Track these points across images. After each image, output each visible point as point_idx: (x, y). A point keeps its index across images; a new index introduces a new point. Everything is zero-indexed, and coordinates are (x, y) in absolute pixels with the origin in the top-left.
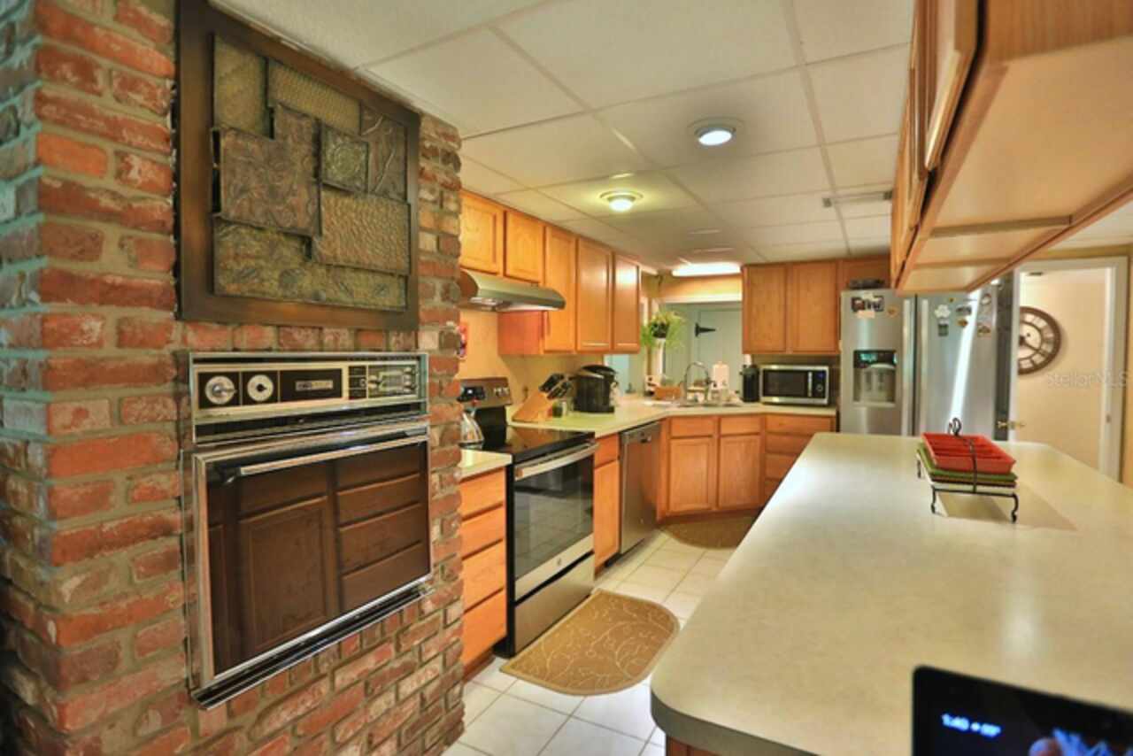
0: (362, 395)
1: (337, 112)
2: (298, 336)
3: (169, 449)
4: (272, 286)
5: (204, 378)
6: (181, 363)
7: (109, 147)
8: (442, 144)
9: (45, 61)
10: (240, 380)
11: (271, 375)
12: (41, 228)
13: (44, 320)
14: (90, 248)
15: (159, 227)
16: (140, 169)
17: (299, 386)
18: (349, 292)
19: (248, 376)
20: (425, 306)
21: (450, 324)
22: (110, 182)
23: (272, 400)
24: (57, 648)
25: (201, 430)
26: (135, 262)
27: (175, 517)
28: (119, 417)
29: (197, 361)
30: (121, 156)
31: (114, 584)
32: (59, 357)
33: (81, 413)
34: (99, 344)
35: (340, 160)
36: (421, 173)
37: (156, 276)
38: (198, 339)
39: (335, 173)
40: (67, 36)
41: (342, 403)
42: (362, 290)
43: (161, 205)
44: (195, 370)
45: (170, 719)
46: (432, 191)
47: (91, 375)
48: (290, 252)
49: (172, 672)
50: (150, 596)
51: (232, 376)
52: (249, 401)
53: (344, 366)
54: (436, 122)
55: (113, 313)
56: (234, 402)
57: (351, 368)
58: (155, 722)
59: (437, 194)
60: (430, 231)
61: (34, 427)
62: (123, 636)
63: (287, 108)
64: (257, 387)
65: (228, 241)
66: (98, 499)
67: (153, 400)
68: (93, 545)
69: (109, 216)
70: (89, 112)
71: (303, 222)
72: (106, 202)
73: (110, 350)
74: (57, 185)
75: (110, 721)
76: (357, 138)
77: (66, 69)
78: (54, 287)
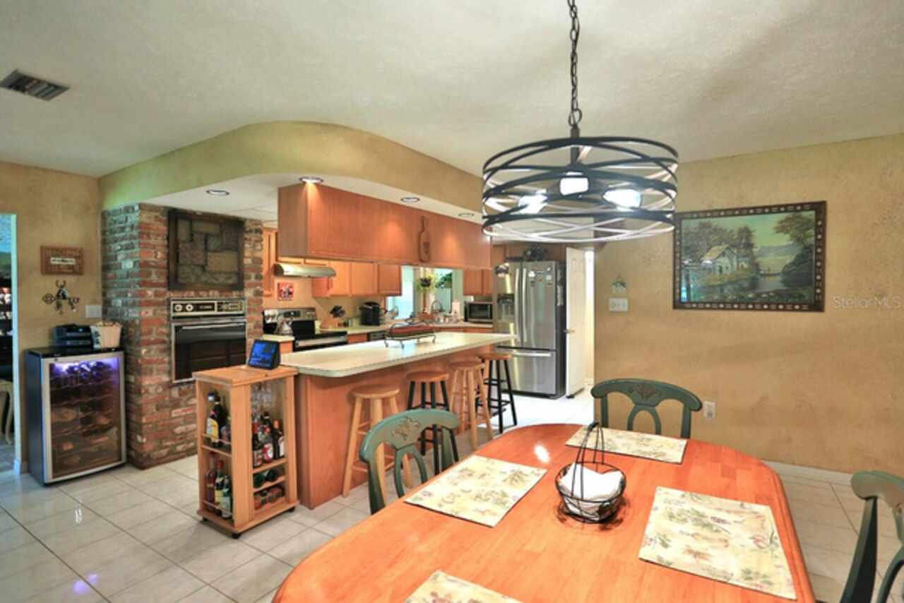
0: (222, 310)
1: (212, 228)
2: (201, 293)
3: (166, 322)
4: (193, 279)
5: (174, 305)
6: (169, 301)
7: (153, 251)
8: (254, 227)
9: (141, 235)
10: (184, 305)
11: (193, 304)
12: (140, 271)
13: (140, 291)
14: (149, 274)
15: (163, 268)
16: (160, 255)
17: (201, 307)
18: (217, 279)
19: (186, 304)
20: (247, 282)
21: (258, 287)
22: (153, 259)
23: (193, 311)
24: (141, 365)
25: (174, 318)
26: (159, 277)
27: (166, 338)
28: (154, 313)
29: (174, 300)
30: (156, 252)
31: (152, 352)
32: (143, 300)
33: (147, 313)
34: (150, 297)
35: (213, 244)
36: (246, 239)
37: (163, 280)
38: (172, 295)
39: (212, 247)
40: (145, 228)
41: (215, 312)
42: (222, 279)
43: (165, 262)
44: (172, 303)
45: (164, 390)
46: (250, 244)
47: (149, 304)
48: (198, 271)
49: (165, 378)
50: (160, 358)
51: (182, 304)
52: (186, 311)
53: (215, 302)
54: (251, 220)
55: (154, 289)
56: (182, 311)
57: (218, 303)
58: (160, 390)
59: (252, 245)
60: (249, 257)
61: (136, 315)
62: (154, 366)
63: (197, 233)
64: (190, 307)
65: (181, 270)
66: (150, 332)
67: (162, 310)
68: (148, 343)
69: (153, 267)
70: (149, 244)
71: (202, 262)
72: (153, 264)
73: (153, 298)
74: (142, 261)
75: (150, 385)
76: (219, 235)
77: (145, 236)
78: (143, 284)
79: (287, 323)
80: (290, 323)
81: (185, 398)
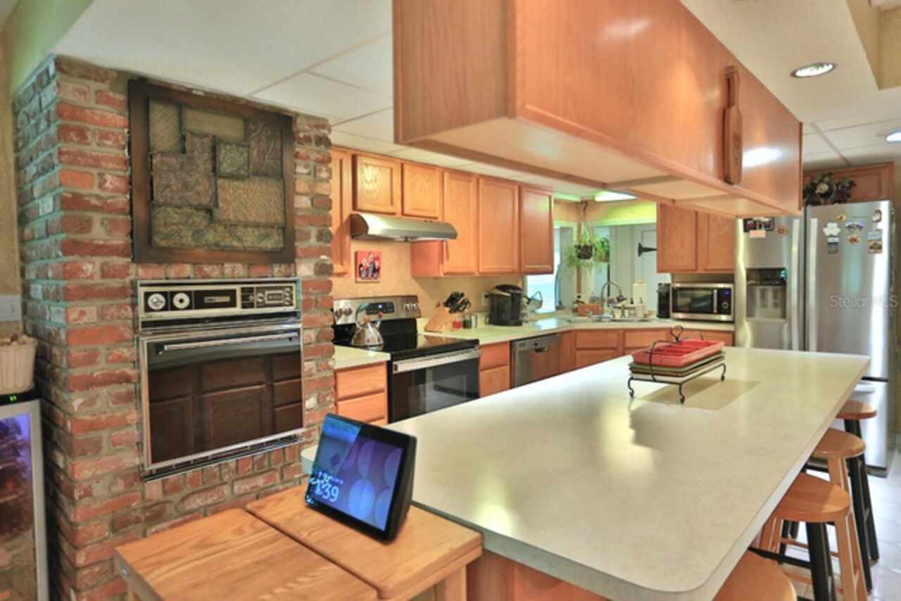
0: (251, 305)
1: (228, 128)
2: (207, 269)
3: (128, 334)
4: (188, 239)
5: (147, 295)
6: (134, 286)
7: (95, 171)
8: (313, 133)
9: (63, 132)
10: (169, 296)
11: (188, 293)
12: (62, 219)
13: (65, 265)
14: (86, 226)
15: (122, 211)
16: (111, 181)
17: (207, 300)
18: (239, 239)
19: (174, 293)
20: (300, 245)
21: (323, 257)
22: (96, 191)
23: (189, 308)
24: (71, 435)
25: (145, 324)
26: (109, 232)
27: (131, 372)
28: (101, 315)
29: (142, 285)
30: (101, 175)
31: (99, 404)
32: (71, 284)
33: (82, 313)
34: (91, 277)
35: (230, 159)
36: (297, 156)
37: (120, 239)
38: (138, 272)
39: (226, 167)
40: (73, 118)
41: (237, 310)
42: (250, 239)
43: (123, 199)
44: (141, 291)
45: (129, 485)
46: (306, 167)
47: (87, 293)
48: (199, 219)
49: (131, 460)
50: (119, 414)
51: (164, 294)
52: (174, 308)
53: (237, 288)
54: (309, 117)
55: (99, 260)
56: (165, 309)
57: (243, 290)
58: (120, 486)
59: (311, 168)
60: (306, 194)
61: (59, 319)
62: (105, 434)
63: (193, 134)
64: (181, 300)
65: (160, 215)
66: (91, 359)
67: (120, 307)
68: (89, 383)
69: (95, 208)
70: (82, 155)
71: (205, 200)
72: (94, 201)
73: (97, 280)
74: (69, 196)
75: (97, 479)
76: (243, 144)
77: (73, 135)
78: (70, 248)
79: (374, 323)
80: (378, 325)
81: (175, 498)
